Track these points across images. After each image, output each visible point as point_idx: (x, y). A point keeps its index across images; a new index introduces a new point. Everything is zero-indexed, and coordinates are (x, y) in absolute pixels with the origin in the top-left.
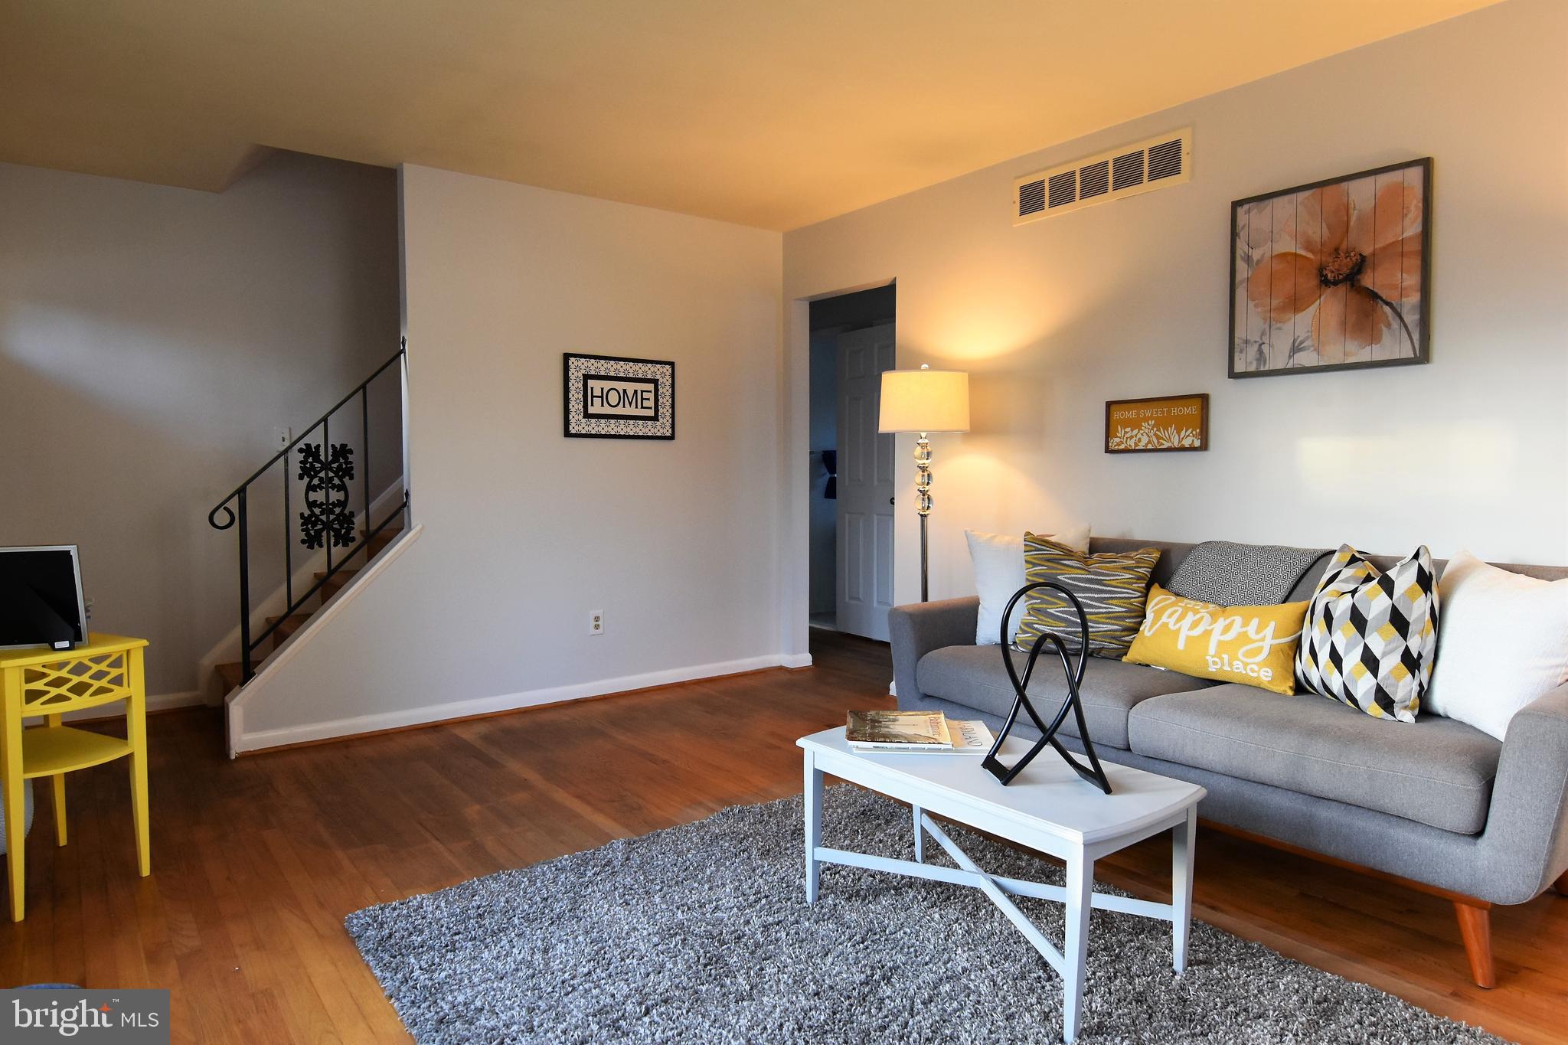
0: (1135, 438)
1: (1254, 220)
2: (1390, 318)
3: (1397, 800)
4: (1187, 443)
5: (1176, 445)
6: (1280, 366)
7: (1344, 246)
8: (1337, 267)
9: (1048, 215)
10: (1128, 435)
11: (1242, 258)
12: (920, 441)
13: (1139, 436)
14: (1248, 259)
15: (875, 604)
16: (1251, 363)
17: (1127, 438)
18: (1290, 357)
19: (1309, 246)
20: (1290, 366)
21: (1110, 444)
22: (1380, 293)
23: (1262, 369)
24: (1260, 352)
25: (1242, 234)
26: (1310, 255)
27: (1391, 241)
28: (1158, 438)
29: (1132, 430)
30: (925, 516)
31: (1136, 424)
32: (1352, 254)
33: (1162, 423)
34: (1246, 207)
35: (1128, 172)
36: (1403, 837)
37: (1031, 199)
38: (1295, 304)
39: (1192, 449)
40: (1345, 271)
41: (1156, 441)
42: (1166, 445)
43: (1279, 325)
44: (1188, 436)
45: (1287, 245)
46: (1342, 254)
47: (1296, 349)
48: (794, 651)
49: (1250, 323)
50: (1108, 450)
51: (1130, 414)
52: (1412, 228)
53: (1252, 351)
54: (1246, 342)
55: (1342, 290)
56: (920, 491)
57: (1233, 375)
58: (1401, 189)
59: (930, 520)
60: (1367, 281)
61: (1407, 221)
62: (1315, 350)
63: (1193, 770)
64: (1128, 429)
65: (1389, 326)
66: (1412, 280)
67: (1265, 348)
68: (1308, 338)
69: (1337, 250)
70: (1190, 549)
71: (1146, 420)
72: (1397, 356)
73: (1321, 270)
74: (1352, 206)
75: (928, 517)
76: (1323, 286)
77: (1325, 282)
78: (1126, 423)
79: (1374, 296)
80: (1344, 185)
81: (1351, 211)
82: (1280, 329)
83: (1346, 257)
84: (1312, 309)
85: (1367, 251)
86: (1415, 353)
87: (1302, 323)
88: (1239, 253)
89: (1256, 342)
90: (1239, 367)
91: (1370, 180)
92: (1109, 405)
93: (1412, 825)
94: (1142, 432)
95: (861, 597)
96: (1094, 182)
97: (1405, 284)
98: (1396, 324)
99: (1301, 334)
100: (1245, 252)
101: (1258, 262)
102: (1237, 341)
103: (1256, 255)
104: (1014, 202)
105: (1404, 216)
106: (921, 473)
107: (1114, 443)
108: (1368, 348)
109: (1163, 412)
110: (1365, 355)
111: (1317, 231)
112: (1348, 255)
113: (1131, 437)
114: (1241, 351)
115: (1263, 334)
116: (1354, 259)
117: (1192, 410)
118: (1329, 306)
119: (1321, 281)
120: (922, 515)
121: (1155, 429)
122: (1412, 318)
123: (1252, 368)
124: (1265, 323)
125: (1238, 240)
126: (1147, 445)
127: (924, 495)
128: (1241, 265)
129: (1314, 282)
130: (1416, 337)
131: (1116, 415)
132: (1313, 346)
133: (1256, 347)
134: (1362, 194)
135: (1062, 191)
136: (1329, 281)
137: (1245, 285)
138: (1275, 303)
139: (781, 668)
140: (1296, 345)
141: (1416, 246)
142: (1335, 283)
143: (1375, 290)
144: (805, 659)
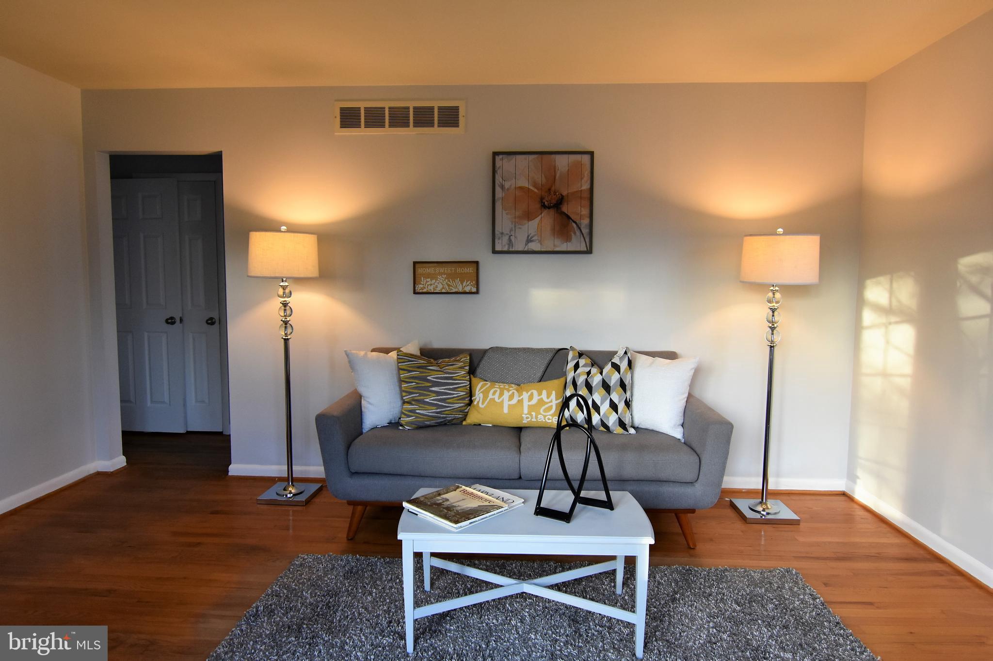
0: (433, 286)
1: (506, 165)
2: (576, 229)
3: (666, 473)
4: (467, 289)
5: (461, 290)
6: (520, 249)
7: (553, 188)
8: (549, 199)
9: (362, 132)
10: (429, 283)
11: (499, 186)
12: (282, 284)
13: (436, 284)
14: (502, 187)
16: (505, 245)
17: (428, 285)
18: (526, 245)
19: (535, 185)
20: (526, 249)
21: (416, 289)
22: (570, 216)
23: (511, 250)
24: (510, 240)
25: (498, 172)
26: (536, 190)
27: (575, 190)
28: (449, 285)
29: (431, 280)
30: (288, 339)
31: (433, 277)
32: (557, 194)
33: (451, 277)
34: (501, 157)
35: (423, 117)
36: (668, 490)
37: (349, 118)
38: (529, 216)
39: (471, 293)
40: (554, 202)
41: (447, 287)
42: (454, 290)
43: (520, 226)
44: (468, 285)
45: (523, 183)
46: (552, 193)
47: (529, 240)
48: (111, 458)
49: (504, 222)
50: (415, 293)
51: (430, 270)
52: (586, 186)
53: (505, 239)
54: (502, 233)
55: (552, 212)
56: (284, 321)
57: (494, 252)
58: (580, 164)
59: (291, 342)
60: (565, 209)
61: (583, 181)
62: (539, 242)
64: (428, 280)
65: (575, 233)
66: (585, 212)
67: (513, 238)
68: (535, 235)
69: (550, 190)
70: (484, 352)
71: (441, 274)
72: (579, 250)
73: (542, 199)
74: (557, 168)
75: (290, 340)
76: (543, 209)
77: (544, 206)
78: (428, 276)
79: (569, 217)
80: (553, 156)
81: (557, 170)
82: (520, 228)
83: (554, 195)
84: (537, 220)
85: (565, 193)
86: (587, 248)
87: (533, 226)
88: (497, 182)
89: (507, 234)
90: (498, 248)
91: (566, 156)
92: (415, 263)
93: (667, 483)
94: (438, 281)
96: (399, 118)
97: (582, 213)
98: (578, 233)
99: (532, 232)
100: (500, 182)
101: (508, 189)
102: (496, 232)
103: (507, 185)
104: (336, 117)
105: (582, 179)
106: (283, 308)
107: (419, 288)
108: (565, 244)
109: (451, 270)
110: (564, 247)
111: (540, 178)
112: (555, 193)
113: (431, 285)
114: (499, 239)
115: (511, 230)
116: (558, 196)
117: (470, 270)
118: (545, 221)
119: (542, 205)
120: (285, 339)
121: (447, 280)
122: (585, 231)
123: (506, 249)
124: (512, 224)
125: (496, 174)
126: (441, 289)
127: (286, 324)
128: (498, 189)
129: (538, 206)
130: (587, 240)
131: (420, 271)
132: (538, 240)
133: (507, 237)
134: (562, 162)
135: (375, 118)
136: (547, 207)
137: (501, 201)
138: (517, 214)
139: (99, 474)
140: (529, 238)
141: (586, 195)
142: (549, 208)
143: (569, 214)
144: (120, 461)
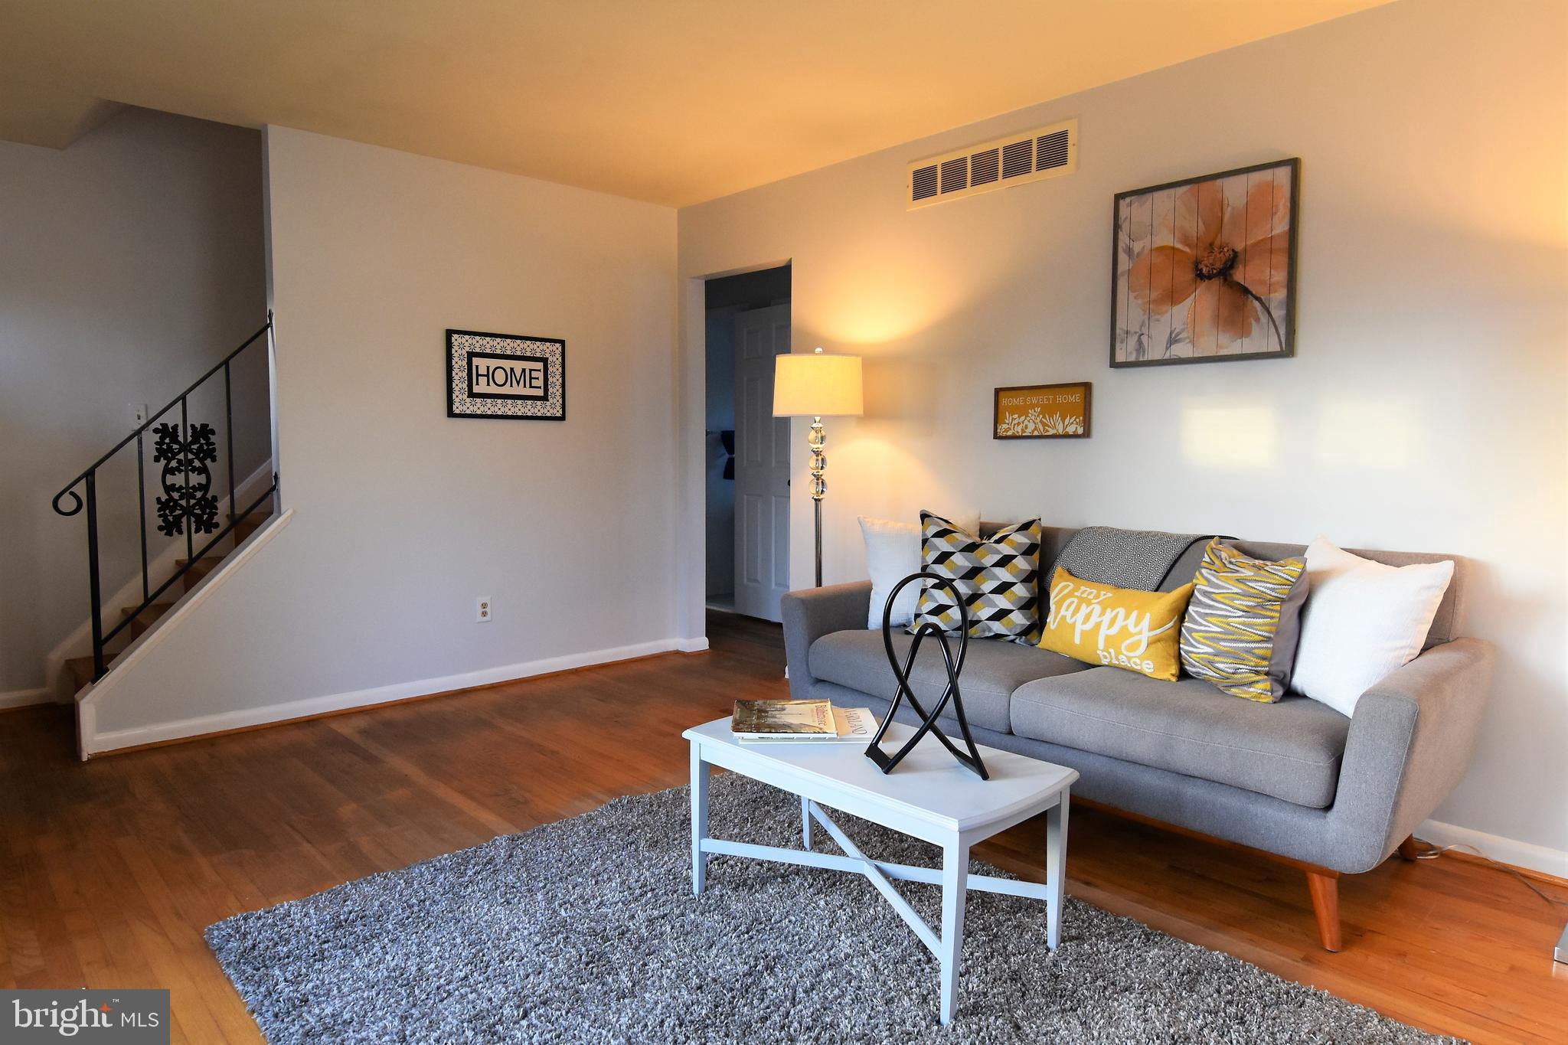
0: (1022, 425)
1: (1135, 212)
2: (1260, 313)
3: (1255, 778)
4: (1071, 430)
5: (1061, 432)
6: (1157, 356)
7: (1218, 242)
8: (1211, 261)
9: (940, 201)
10: (1016, 422)
11: (1125, 251)
12: (814, 425)
13: (1026, 422)
14: (1129, 251)
15: (773, 587)
16: (1131, 353)
17: (1015, 425)
18: (1167, 349)
19: (1186, 240)
20: (1167, 356)
21: (998, 431)
22: (1251, 288)
23: (1141, 359)
24: (1140, 342)
25: (1123, 227)
26: (1187, 249)
27: (1260, 238)
28: (1044, 425)
29: (1019, 417)
30: (819, 500)
31: (1023, 411)
32: (1225, 250)
33: (1048, 411)
34: (1128, 200)
35: (1017, 160)
36: (1264, 812)
37: (924, 185)
38: (1173, 297)
39: (1075, 436)
40: (1219, 265)
41: (1041, 428)
42: (1051, 432)
43: (1157, 317)
44: (1072, 423)
45: (1165, 239)
46: (1216, 249)
47: (1172, 341)
48: (690, 636)
49: (1131, 313)
50: (996, 436)
51: (1018, 401)
52: (1281, 227)
53: (1132, 341)
54: (1127, 332)
55: (1215, 284)
56: (814, 475)
57: (1114, 364)
58: (1271, 187)
59: (824, 505)
60: (1238, 276)
61: (1276, 219)
62: (1190, 342)
63: (1072, 751)
64: (1016, 416)
65: (1258, 320)
66: (1280, 276)
67: (1144, 339)
68: (1183, 331)
69: (1211, 245)
70: (1073, 534)
71: (1033, 406)
72: (1264, 350)
73: (1197, 264)
74: (1226, 202)
75: (823, 502)
76: (1198, 280)
77: (1200, 276)
78: (1013, 410)
79: (1245, 291)
80: (1219, 182)
81: (1225, 207)
82: (1158, 320)
83: (1220, 253)
84: (1189, 302)
85: (1239, 247)
86: (1281, 347)
87: (1179, 314)
88: (1121, 245)
89: (1136, 333)
90: (1120, 357)
91: (1243, 177)
92: (998, 391)
93: (1269, 800)
94: (1028, 418)
95: (759, 579)
96: (984, 169)
97: (1273, 280)
98: (1264, 318)
99: (1178, 326)
100: (1126, 245)
101: (1138, 254)
102: (1118, 331)
103: (1137, 247)
104: (908, 187)
105: (1273, 214)
106: (815, 457)
107: (1002, 429)
108: (1239, 341)
109: (1048, 399)
110: (1236, 347)
111: (1194, 226)
112: (1221, 247)
113: (1019, 424)
114: (1122, 342)
115: (1142, 325)
116: (1227, 254)
117: (1076, 398)
118: (1203, 300)
119: (1197, 275)
120: (816, 500)
121: (1041, 416)
122: (1278, 313)
123: (1132, 358)
124: (1145, 314)
125: (1120, 233)
126: (1033, 431)
127: (818, 479)
128: (1122, 257)
129: (1192, 276)
130: (1282, 331)
131: (1004, 401)
132: (1189, 338)
133: (1136, 338)
134: (1235, 191)
135: (955, 177)
136: (1205, 276)
137: (1126, 276)
138: (1154, 295)
139: (677, 653)
140: (1173, 336)
141: (1284, 244)
142: (1210, 277)
143: (1246, 285)
144: (702, 643)
